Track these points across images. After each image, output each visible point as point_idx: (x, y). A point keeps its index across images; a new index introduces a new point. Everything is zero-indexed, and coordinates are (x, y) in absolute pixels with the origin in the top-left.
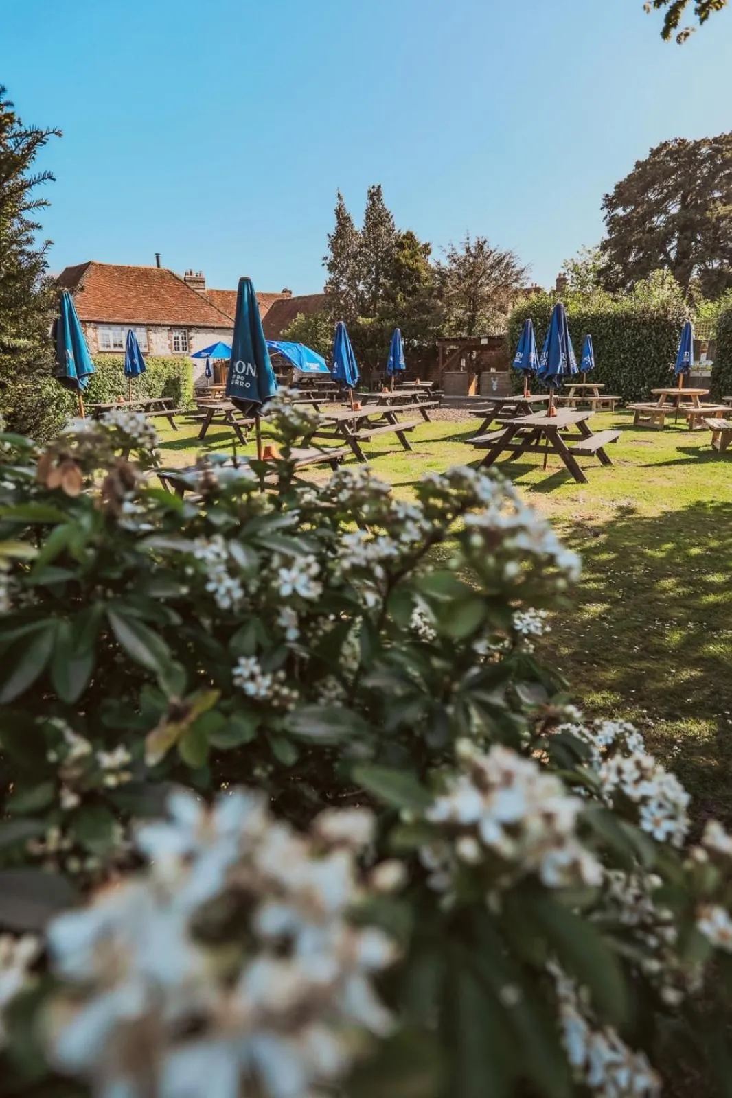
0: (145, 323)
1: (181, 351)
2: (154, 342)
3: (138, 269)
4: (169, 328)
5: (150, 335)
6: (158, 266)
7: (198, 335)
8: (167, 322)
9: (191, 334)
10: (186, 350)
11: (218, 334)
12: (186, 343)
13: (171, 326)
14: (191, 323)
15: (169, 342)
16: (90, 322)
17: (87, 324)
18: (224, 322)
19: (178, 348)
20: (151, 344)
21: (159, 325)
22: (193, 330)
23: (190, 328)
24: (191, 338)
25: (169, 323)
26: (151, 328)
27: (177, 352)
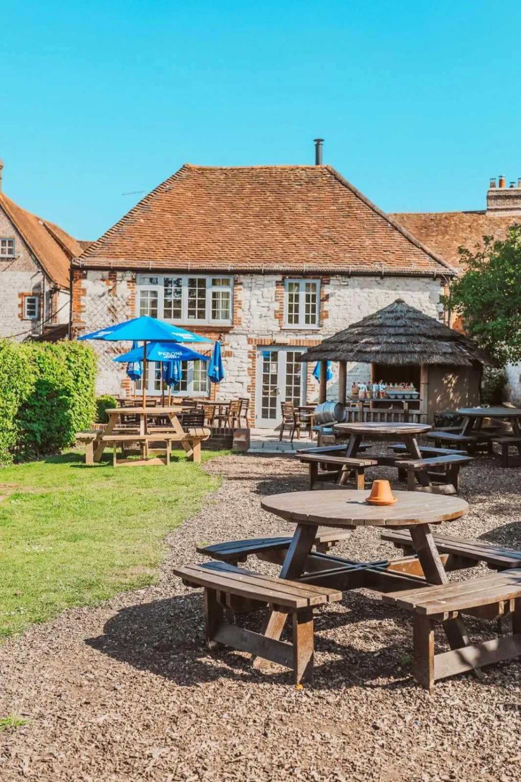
0: (229, 268)
1: (302, 324)
2: (245, 306)
3: (269, 171)
4: (279, 278)
5: (238, 293)
6: (317, 163)
7: (344, 292)
8: (276, 267)
9: (327, 290)
10: (313, 322)
11: (389, 288)
12: (314, 307)
13: (284, 273)
14: (330, 267)
15: (276, 306)
16: (124, 270)
17: (119, 274)
18: (409, 263)
19: (297, 317)
20: (239, 311)
21: (259, 272)
22: (334, 281)
23: (325, 276)
24: (327, 297)
25: (281, 268)
26: (242, 278)
27: (294, 326)
